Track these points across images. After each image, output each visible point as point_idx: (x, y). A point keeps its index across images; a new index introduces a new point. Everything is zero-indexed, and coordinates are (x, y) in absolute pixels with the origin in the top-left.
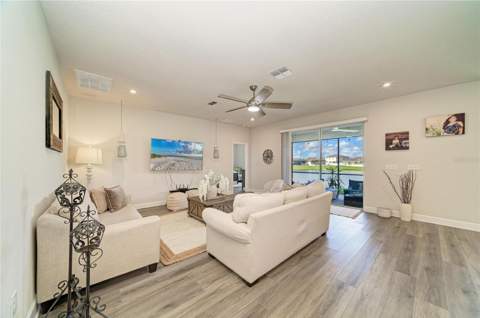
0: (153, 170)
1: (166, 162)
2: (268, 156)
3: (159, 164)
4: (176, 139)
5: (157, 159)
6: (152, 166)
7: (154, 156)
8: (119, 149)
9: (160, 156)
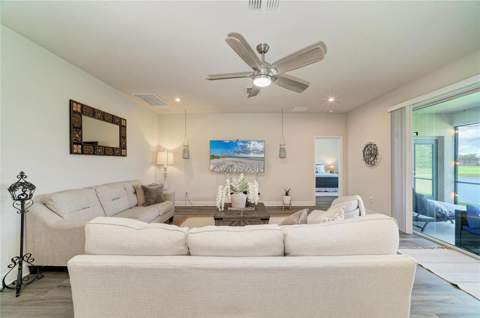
0: (213, 171)
1: (224, 163)
2: (371, 154)
3: (218, 166)
4: (234, 139)
5: (216, 161)
6: (212, 167)
7: (213, 157)
8: (184, 151)
9: (218, 157)
